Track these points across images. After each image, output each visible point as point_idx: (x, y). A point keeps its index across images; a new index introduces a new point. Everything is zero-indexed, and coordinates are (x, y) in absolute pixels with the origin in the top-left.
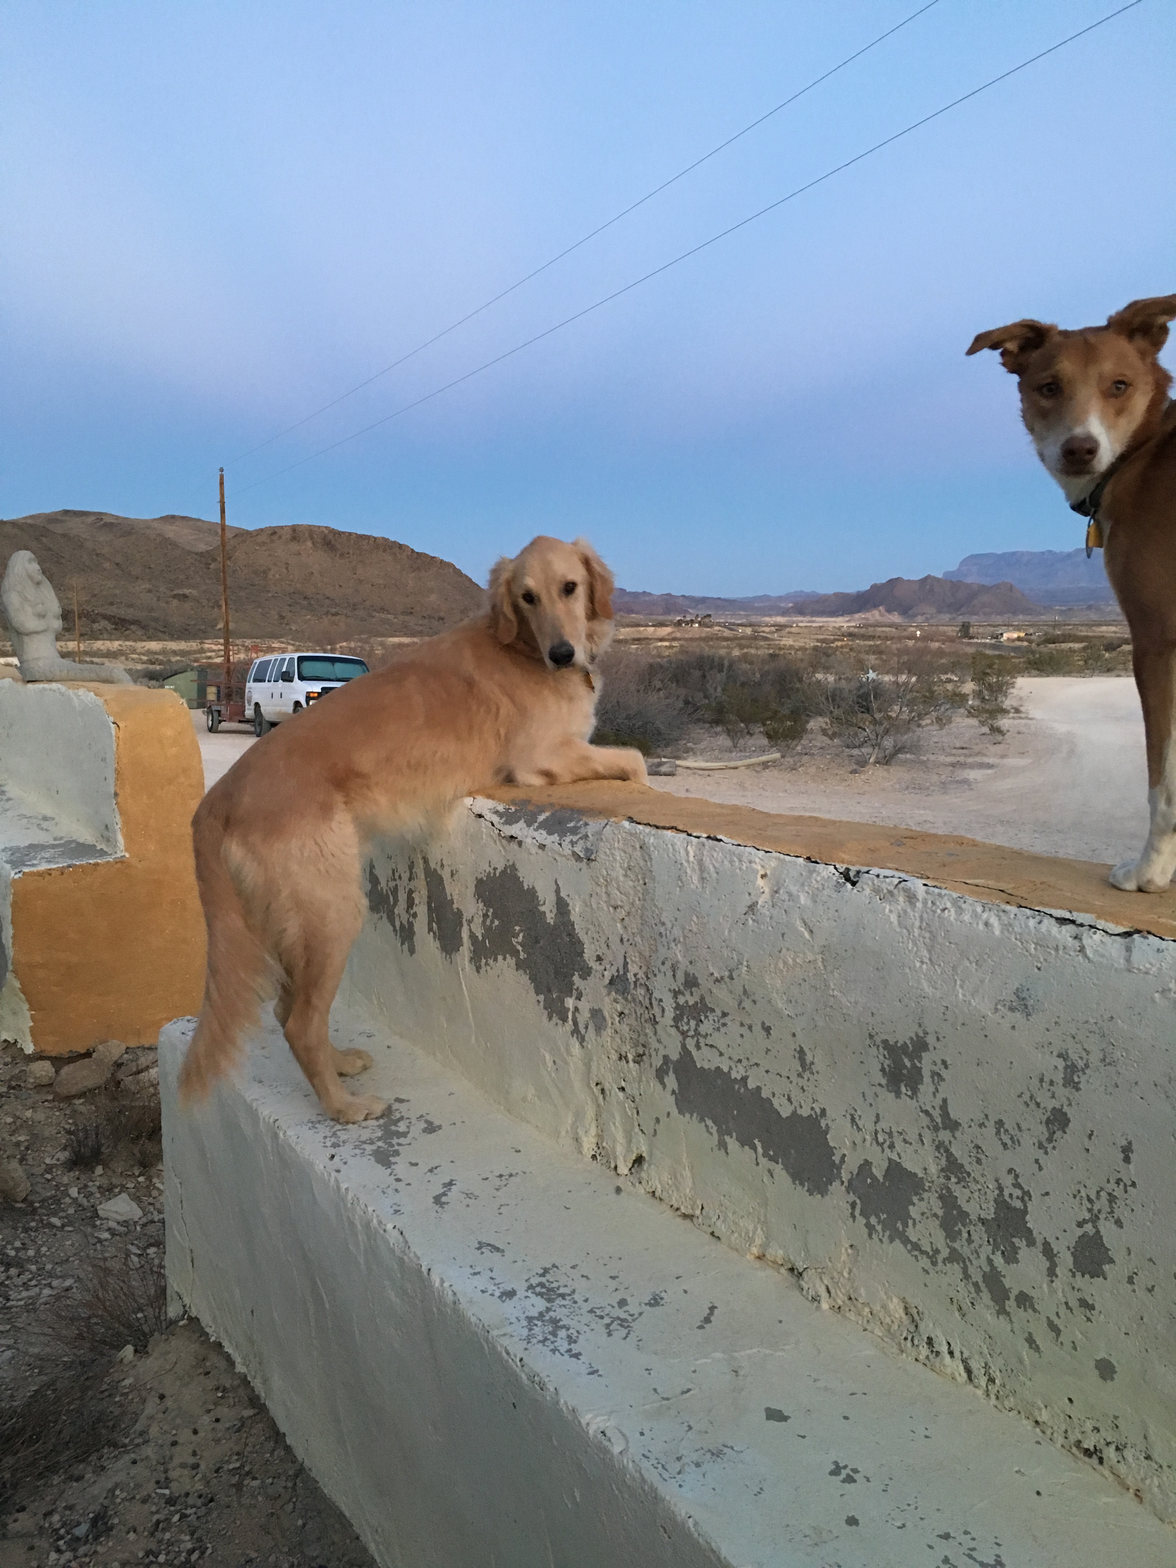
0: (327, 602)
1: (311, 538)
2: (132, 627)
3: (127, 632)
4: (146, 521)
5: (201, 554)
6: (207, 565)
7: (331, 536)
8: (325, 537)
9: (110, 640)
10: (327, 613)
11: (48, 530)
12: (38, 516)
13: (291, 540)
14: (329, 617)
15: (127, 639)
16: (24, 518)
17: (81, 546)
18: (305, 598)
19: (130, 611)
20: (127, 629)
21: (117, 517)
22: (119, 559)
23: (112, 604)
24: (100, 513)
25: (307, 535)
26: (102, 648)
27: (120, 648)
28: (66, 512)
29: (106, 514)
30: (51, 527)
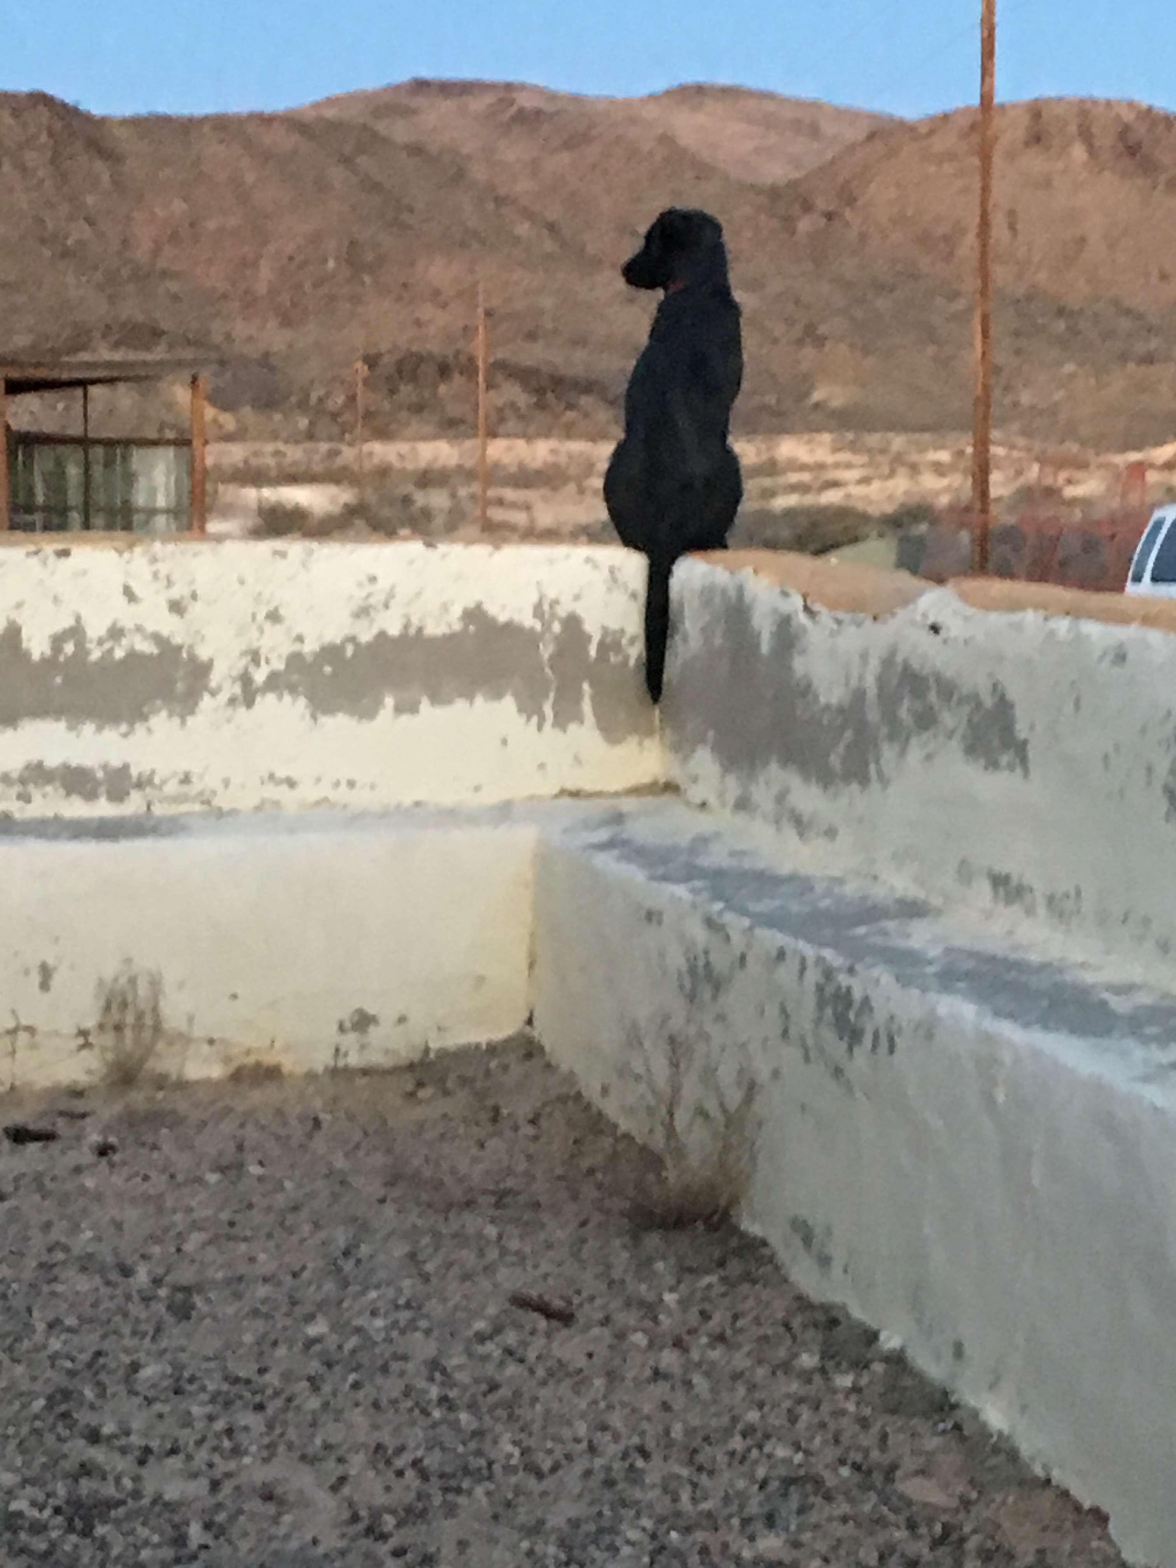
0: (1125, 324)
1: (1086, 135)
2: (585, 401)
3: (570, 415)
4: (628, 104)
5: (774, 193)
6: (789, 223)
7: (1141, 130)
8: (1125, 131)
9: (529, 438)
10: (1123, 358)
11: (375, 135)
12: (352, 98)
13: (1027, 144)
14: (1131, 367)
15: (569, 432)
16: (316, 105)
17: (459, 176)
18: (1061, 312)
19: (579, 356)
20: (570, 407)
21: (553, 97)
22: (554, 212)
23: (531, 336)
24: (509, 87)
25: (1073, 129)
26: (506, 459)
27: (550, 459)
28: (421, 86)
29: (522, 87)
30: (381, 127)
